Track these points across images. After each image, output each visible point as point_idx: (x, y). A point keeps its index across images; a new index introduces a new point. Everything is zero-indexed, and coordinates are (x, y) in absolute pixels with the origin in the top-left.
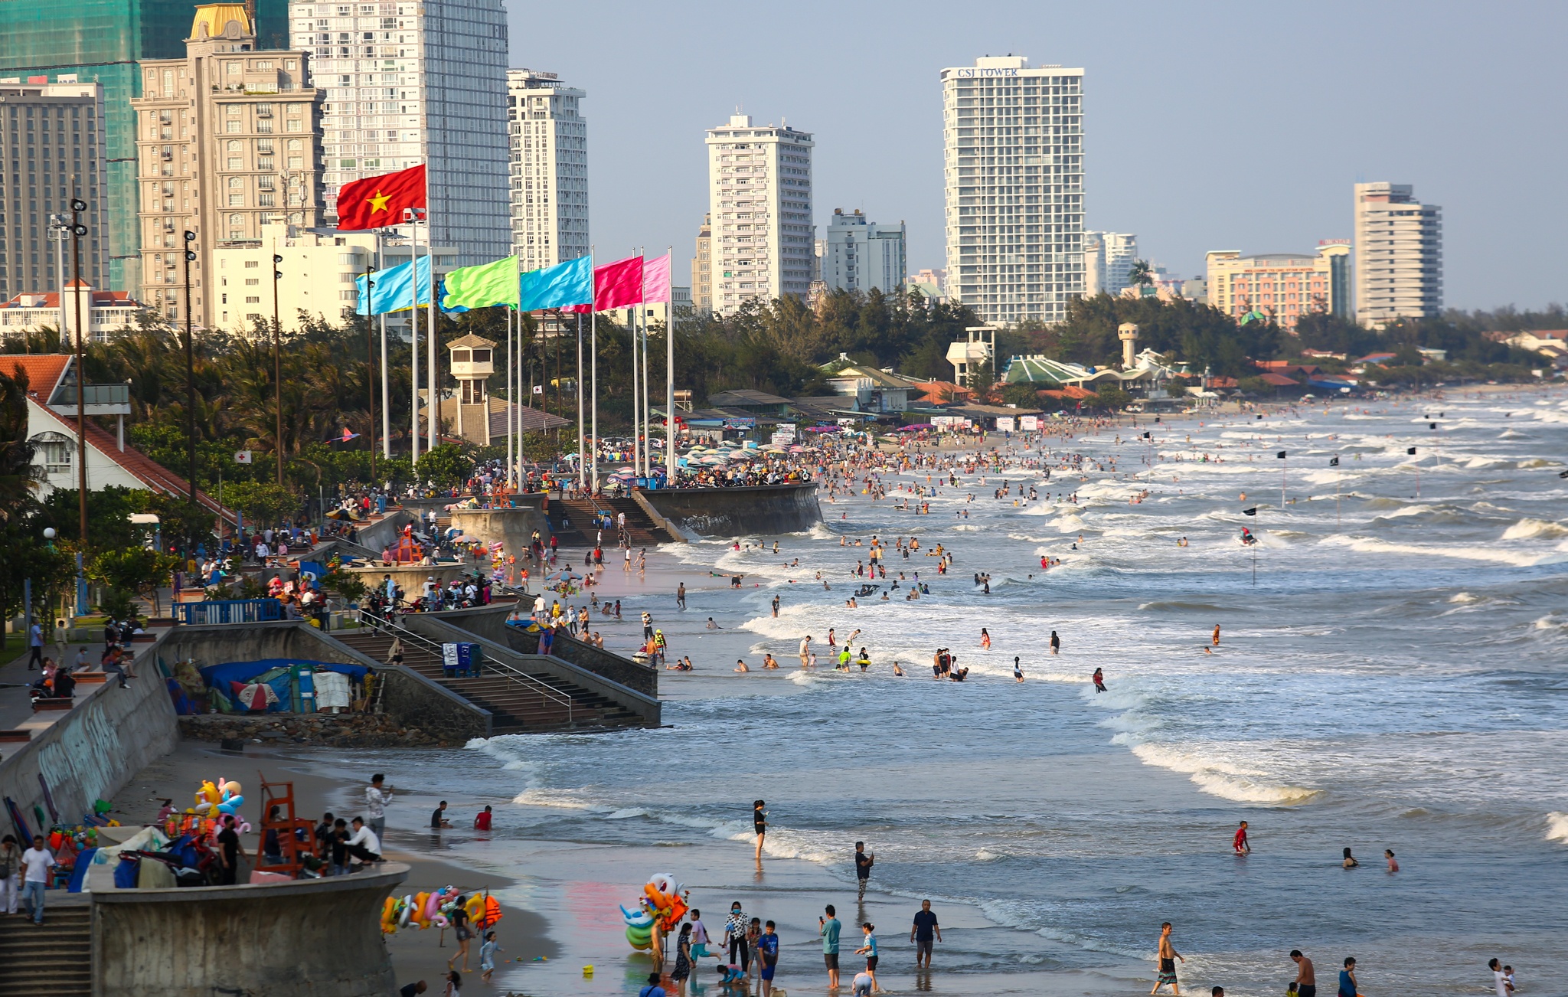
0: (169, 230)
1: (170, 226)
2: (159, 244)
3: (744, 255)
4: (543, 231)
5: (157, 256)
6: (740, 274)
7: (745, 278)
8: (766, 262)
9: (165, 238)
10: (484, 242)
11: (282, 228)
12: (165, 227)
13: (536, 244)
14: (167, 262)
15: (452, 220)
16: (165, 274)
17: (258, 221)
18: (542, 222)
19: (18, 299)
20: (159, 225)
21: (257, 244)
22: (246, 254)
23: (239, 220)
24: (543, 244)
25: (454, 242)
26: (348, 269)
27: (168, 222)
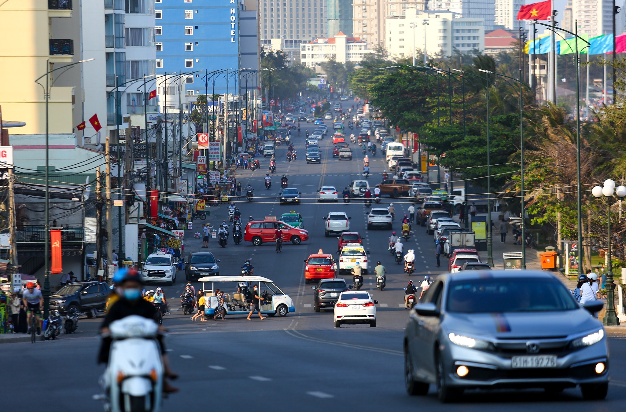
0: (364, 11)
1: (365, 9)
2: (360, 17)
3: (587, 19)
4: (507, 9)
5: (359, 22)
6: (585, 26)
7: (588, 28)
8: (596, 21)
9: (363, 14)
10: (484, 14)
11: (414, 11)
12: (363, 10)
13: (503, 15)
14: (363, 24)
15: (472, 5)
16: (363, 29)
17: (401, 7)
18: (506, 6)
19: (317, 40)
20: (360, 9)
21: (403, 17)
22: (399, 21)
23: (394, 7)
24: (507, 15)
25: (472, 14)
26: (441, 27)
27: (364, 8)
